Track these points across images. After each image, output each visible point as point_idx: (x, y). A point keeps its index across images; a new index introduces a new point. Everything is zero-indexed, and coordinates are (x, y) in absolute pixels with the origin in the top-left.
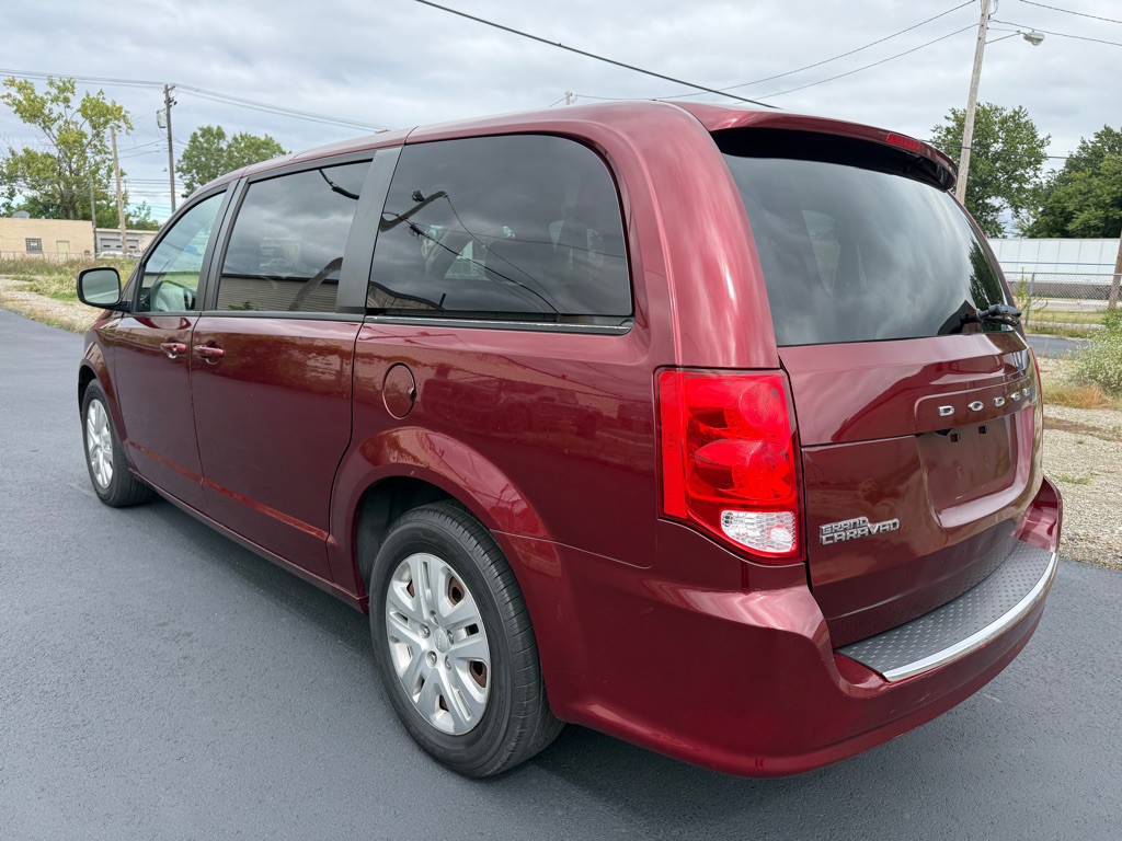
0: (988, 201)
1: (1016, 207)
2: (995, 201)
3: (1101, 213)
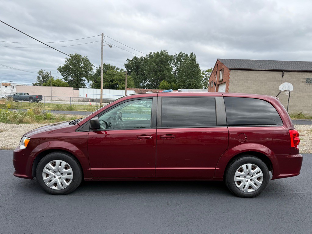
0: (82, 78)
1: (88, 80)
2: (83, 78)
3: (108, 83)
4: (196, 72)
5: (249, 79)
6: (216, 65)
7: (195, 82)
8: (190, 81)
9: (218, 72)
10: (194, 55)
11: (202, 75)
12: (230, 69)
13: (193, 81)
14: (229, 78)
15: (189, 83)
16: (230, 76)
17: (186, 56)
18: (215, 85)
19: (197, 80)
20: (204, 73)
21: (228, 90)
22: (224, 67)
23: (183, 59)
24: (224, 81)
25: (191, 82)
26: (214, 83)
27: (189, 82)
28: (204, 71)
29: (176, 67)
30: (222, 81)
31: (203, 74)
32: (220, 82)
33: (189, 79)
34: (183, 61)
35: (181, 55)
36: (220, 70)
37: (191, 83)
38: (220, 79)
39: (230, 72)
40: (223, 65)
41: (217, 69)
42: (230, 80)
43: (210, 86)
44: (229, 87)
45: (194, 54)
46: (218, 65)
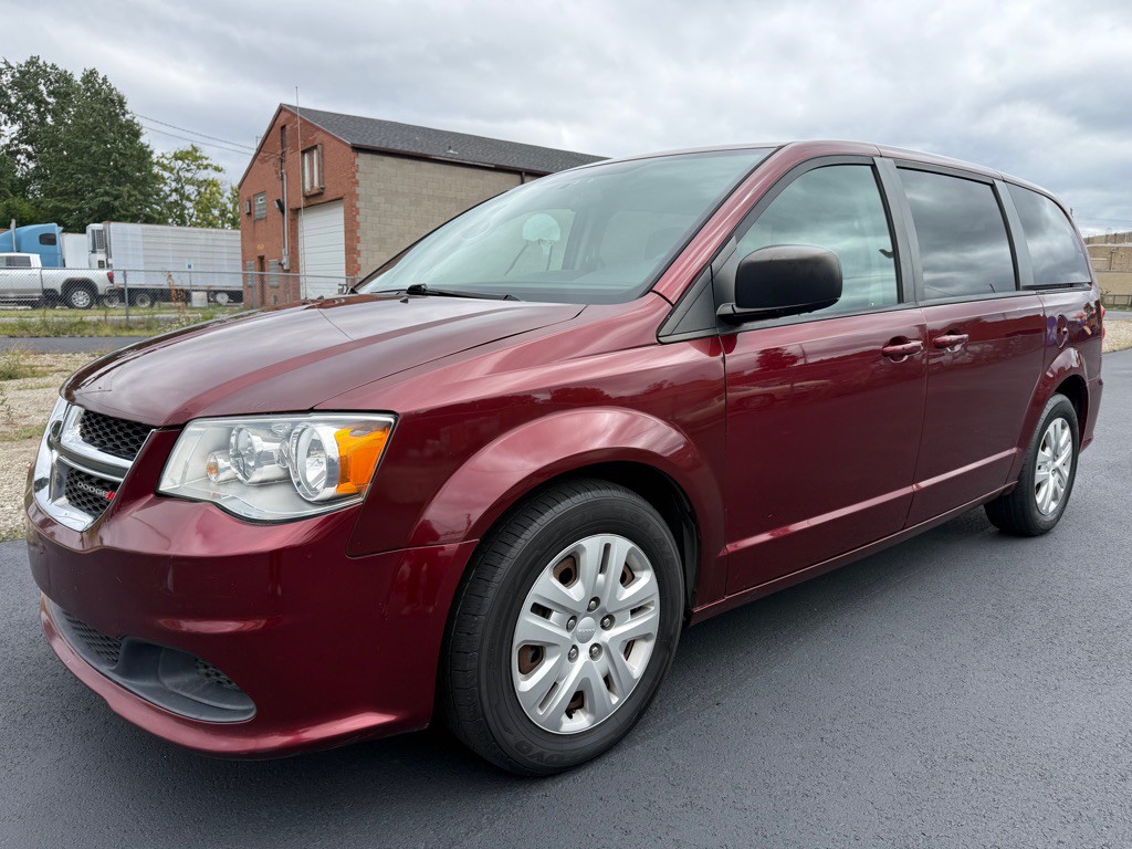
4: (132, 155)
5: (424, 191)
6: (277, 129)
7: (133, 199)
8: (106, 193)
9: (293, 156)
10: (105, 79)
11: (156, 169)
12: (358, 149)
13: (126, 196)
14: (357, 183)
15: (107, 203)
16: (358, 176)
17: (65, 78)
18: (283, 212)
19: (141, 193)
20: (166, 162)
21: (354, 231)
22: (319, 137)
23: (50, 93)
24: (328, 195)
25: (117, 197)
26: (278, 201)
27: (106, 199)
28: (163, 156)
29: (16, 127)
30: (320, 194)
31: (164, 167)
32: (307, 197)
33: (101, 183)
34: (51, 100)
35: (36, 74)
36: (303, 152)
37: (117, 203)
38: (307, 187)
39: (357, 161)
40: (318, 129)
41: (283, 145)
42: (358, 190)
43: (249, 214)
44: (358, 218)
45: (101, 76)
46: (283, 128)
